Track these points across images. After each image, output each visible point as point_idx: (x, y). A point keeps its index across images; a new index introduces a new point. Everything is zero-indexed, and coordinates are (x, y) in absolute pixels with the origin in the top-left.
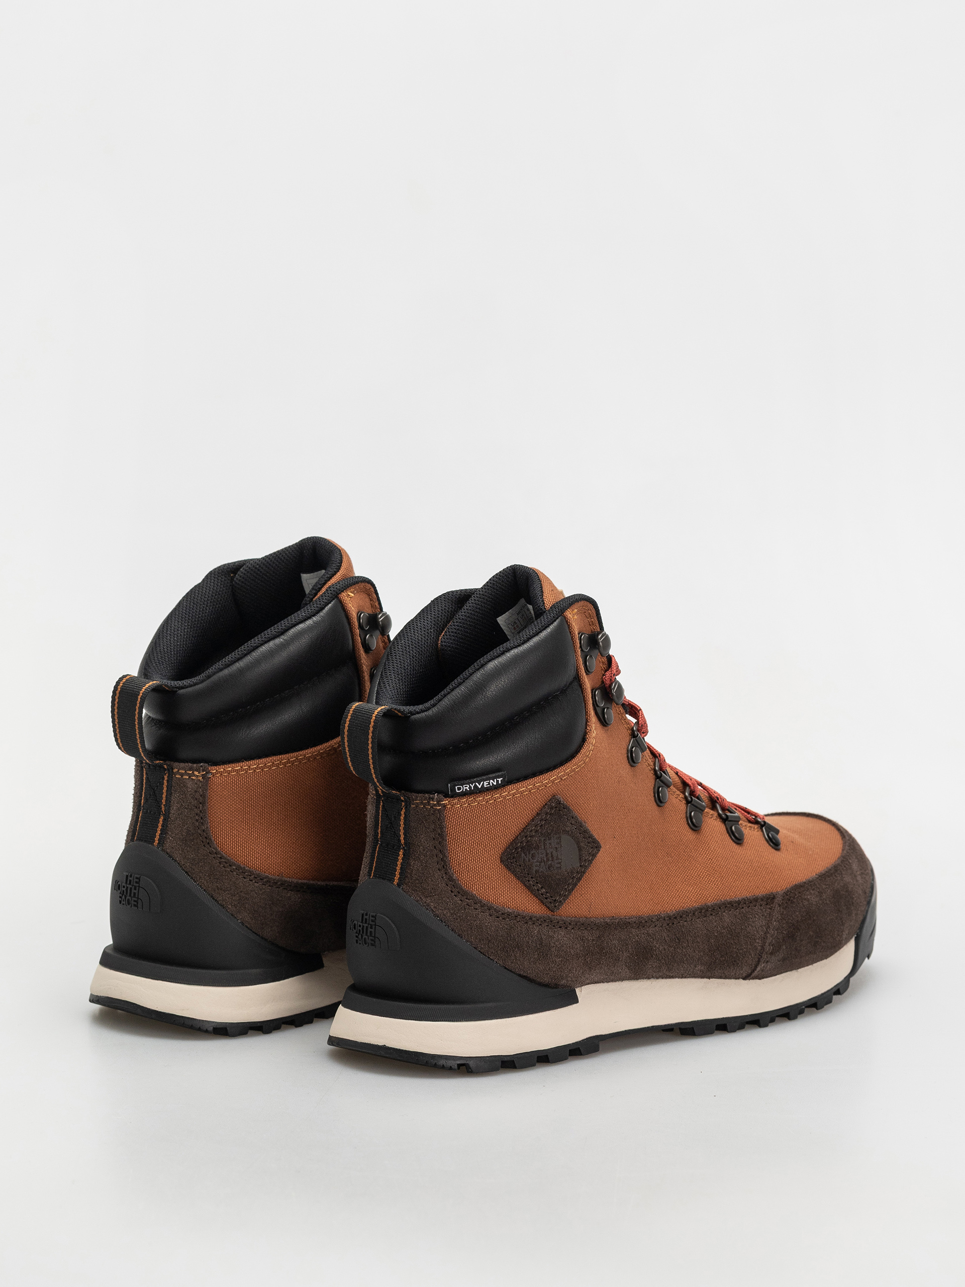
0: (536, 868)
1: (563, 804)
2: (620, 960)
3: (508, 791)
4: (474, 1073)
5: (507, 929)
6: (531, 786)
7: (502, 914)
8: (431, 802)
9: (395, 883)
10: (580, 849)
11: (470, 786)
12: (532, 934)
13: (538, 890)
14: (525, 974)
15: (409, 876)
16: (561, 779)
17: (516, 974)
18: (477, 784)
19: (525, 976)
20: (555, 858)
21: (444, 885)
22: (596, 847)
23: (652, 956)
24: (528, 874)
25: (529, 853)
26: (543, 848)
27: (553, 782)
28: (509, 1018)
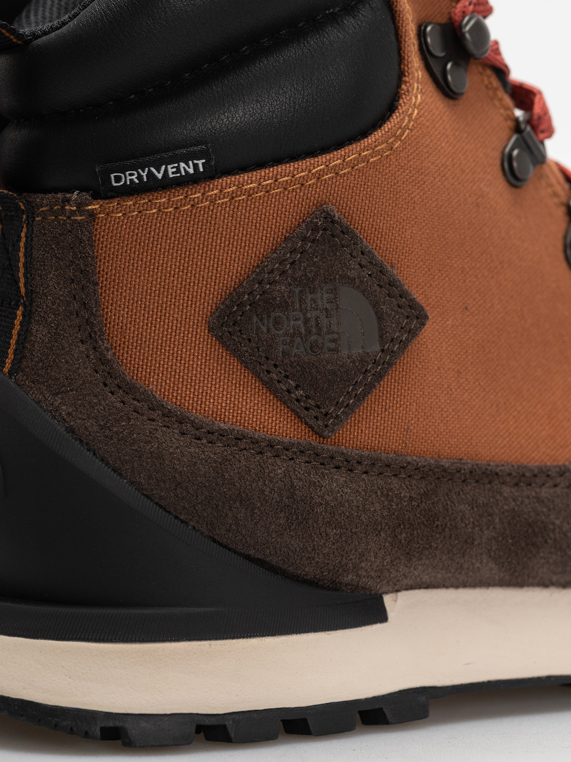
0: (285, 347)
1: (340, 223)
2: (476, 543)
3: (219, 187)
4: (135, 746)
5: (216, 462)
6: (269, 182)
7: (209, 432)
8: (67, 207)
9: (6, 370)
10: (380, 318)
11: (138, 173)
12: (272, 475)
13: (289, 391)
14: (260, 556)
15: (28, 355)
16: (337, 173)
17: (239, 554)
18: (152, 169)
19: (259, 560)
20: (325, 330)
21: (89, 371)
22: (418, 318)
23: (546, 542)
24: (267, 359)
25: (269, 317)
26: (297, 306)
27: (319, 176)
28: (216, 639)
